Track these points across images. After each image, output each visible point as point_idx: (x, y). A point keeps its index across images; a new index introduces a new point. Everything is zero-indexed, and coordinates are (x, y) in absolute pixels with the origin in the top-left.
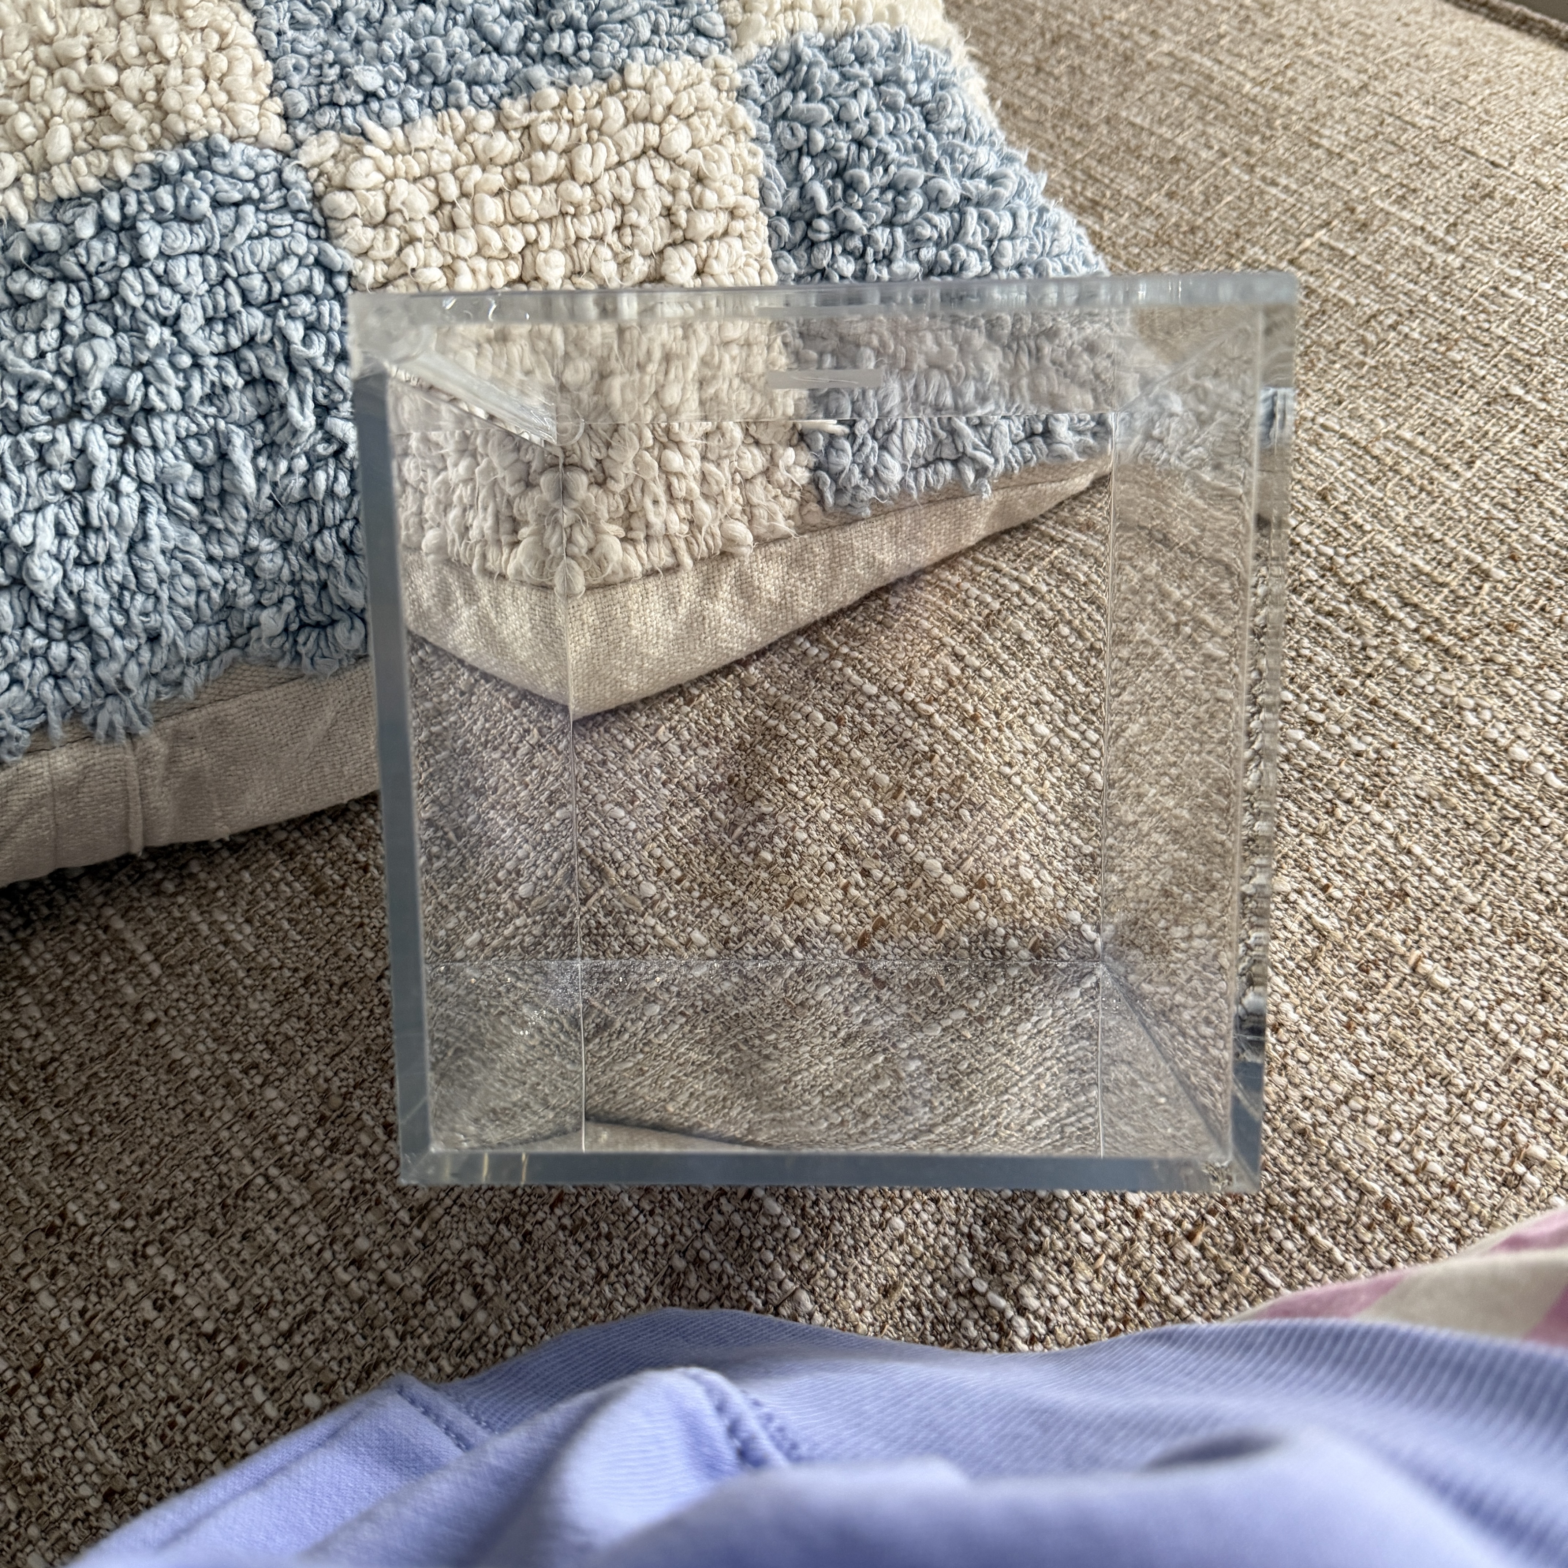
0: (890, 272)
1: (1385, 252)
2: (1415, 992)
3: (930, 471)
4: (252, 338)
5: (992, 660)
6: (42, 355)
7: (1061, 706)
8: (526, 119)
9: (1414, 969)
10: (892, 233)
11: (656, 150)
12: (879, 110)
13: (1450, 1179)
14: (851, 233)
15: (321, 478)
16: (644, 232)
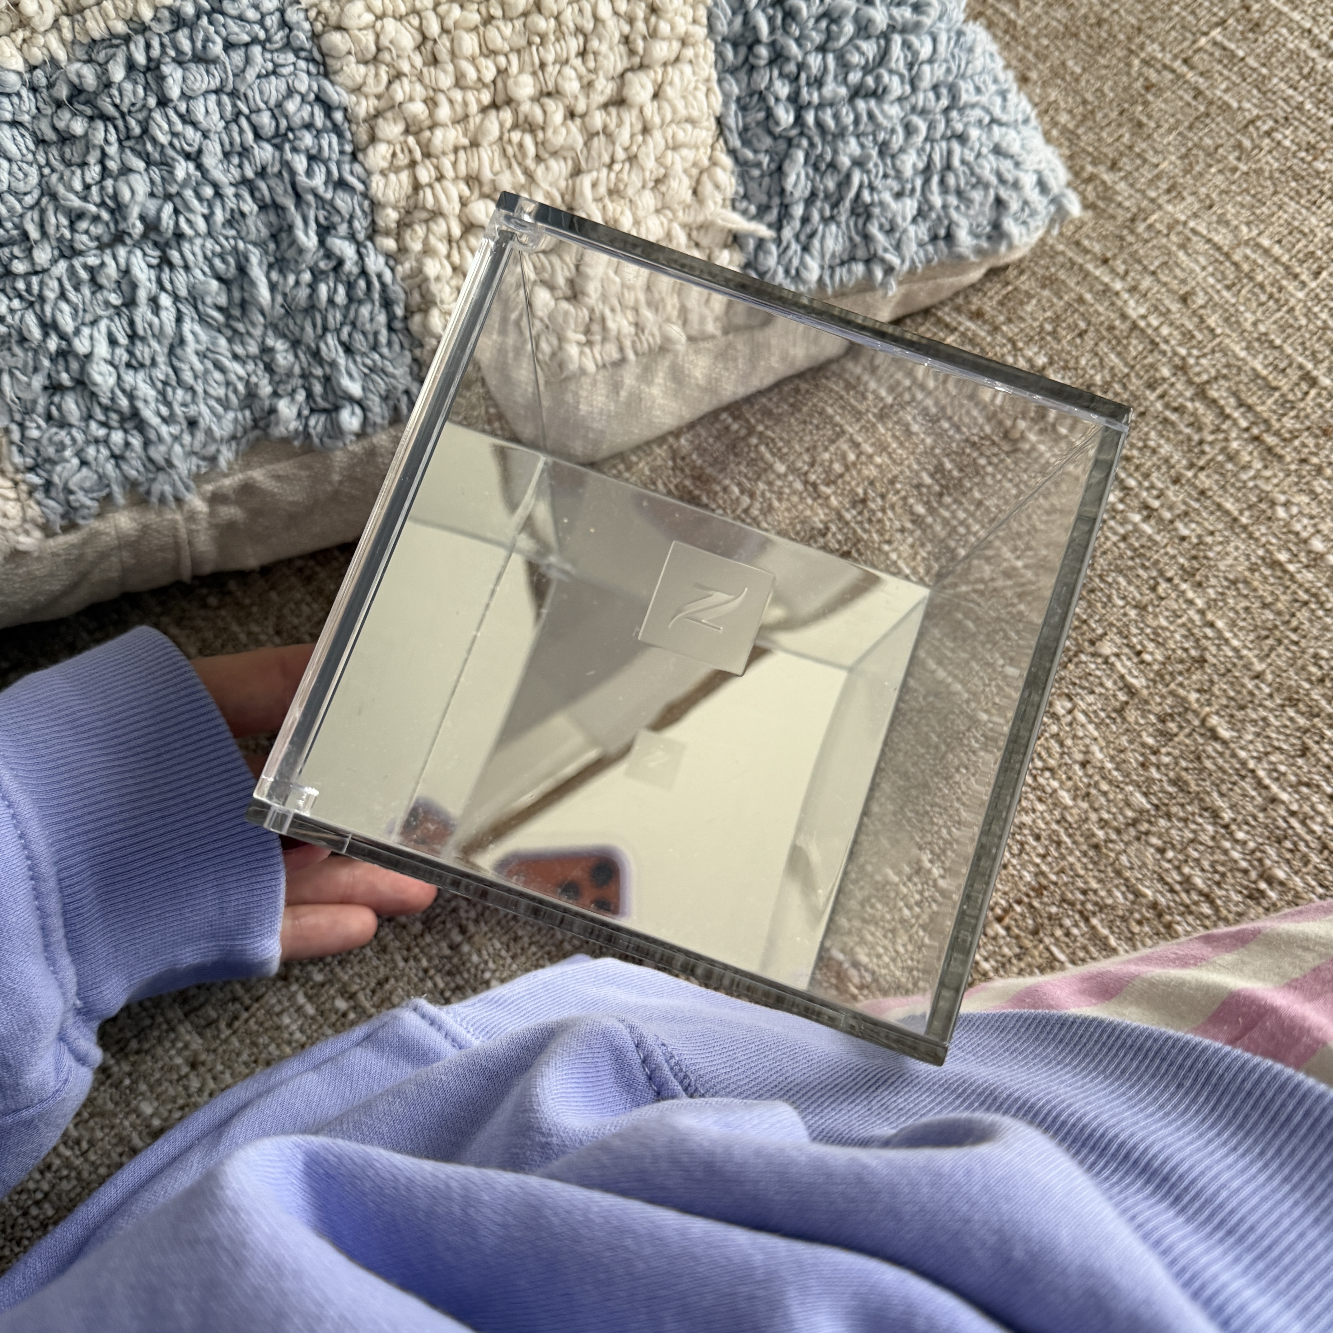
0: (820, 96)
1: (1272, 54)
3: (845, 270)
4: (264, 168)
5: (883, 448)
6: (87, 187)
7: (937, 488)
9: (1203, 722)
10: (824, 59)
13: (1206, 890)
14: (788, 59)
15: (323, 289)
16: (605, 57)
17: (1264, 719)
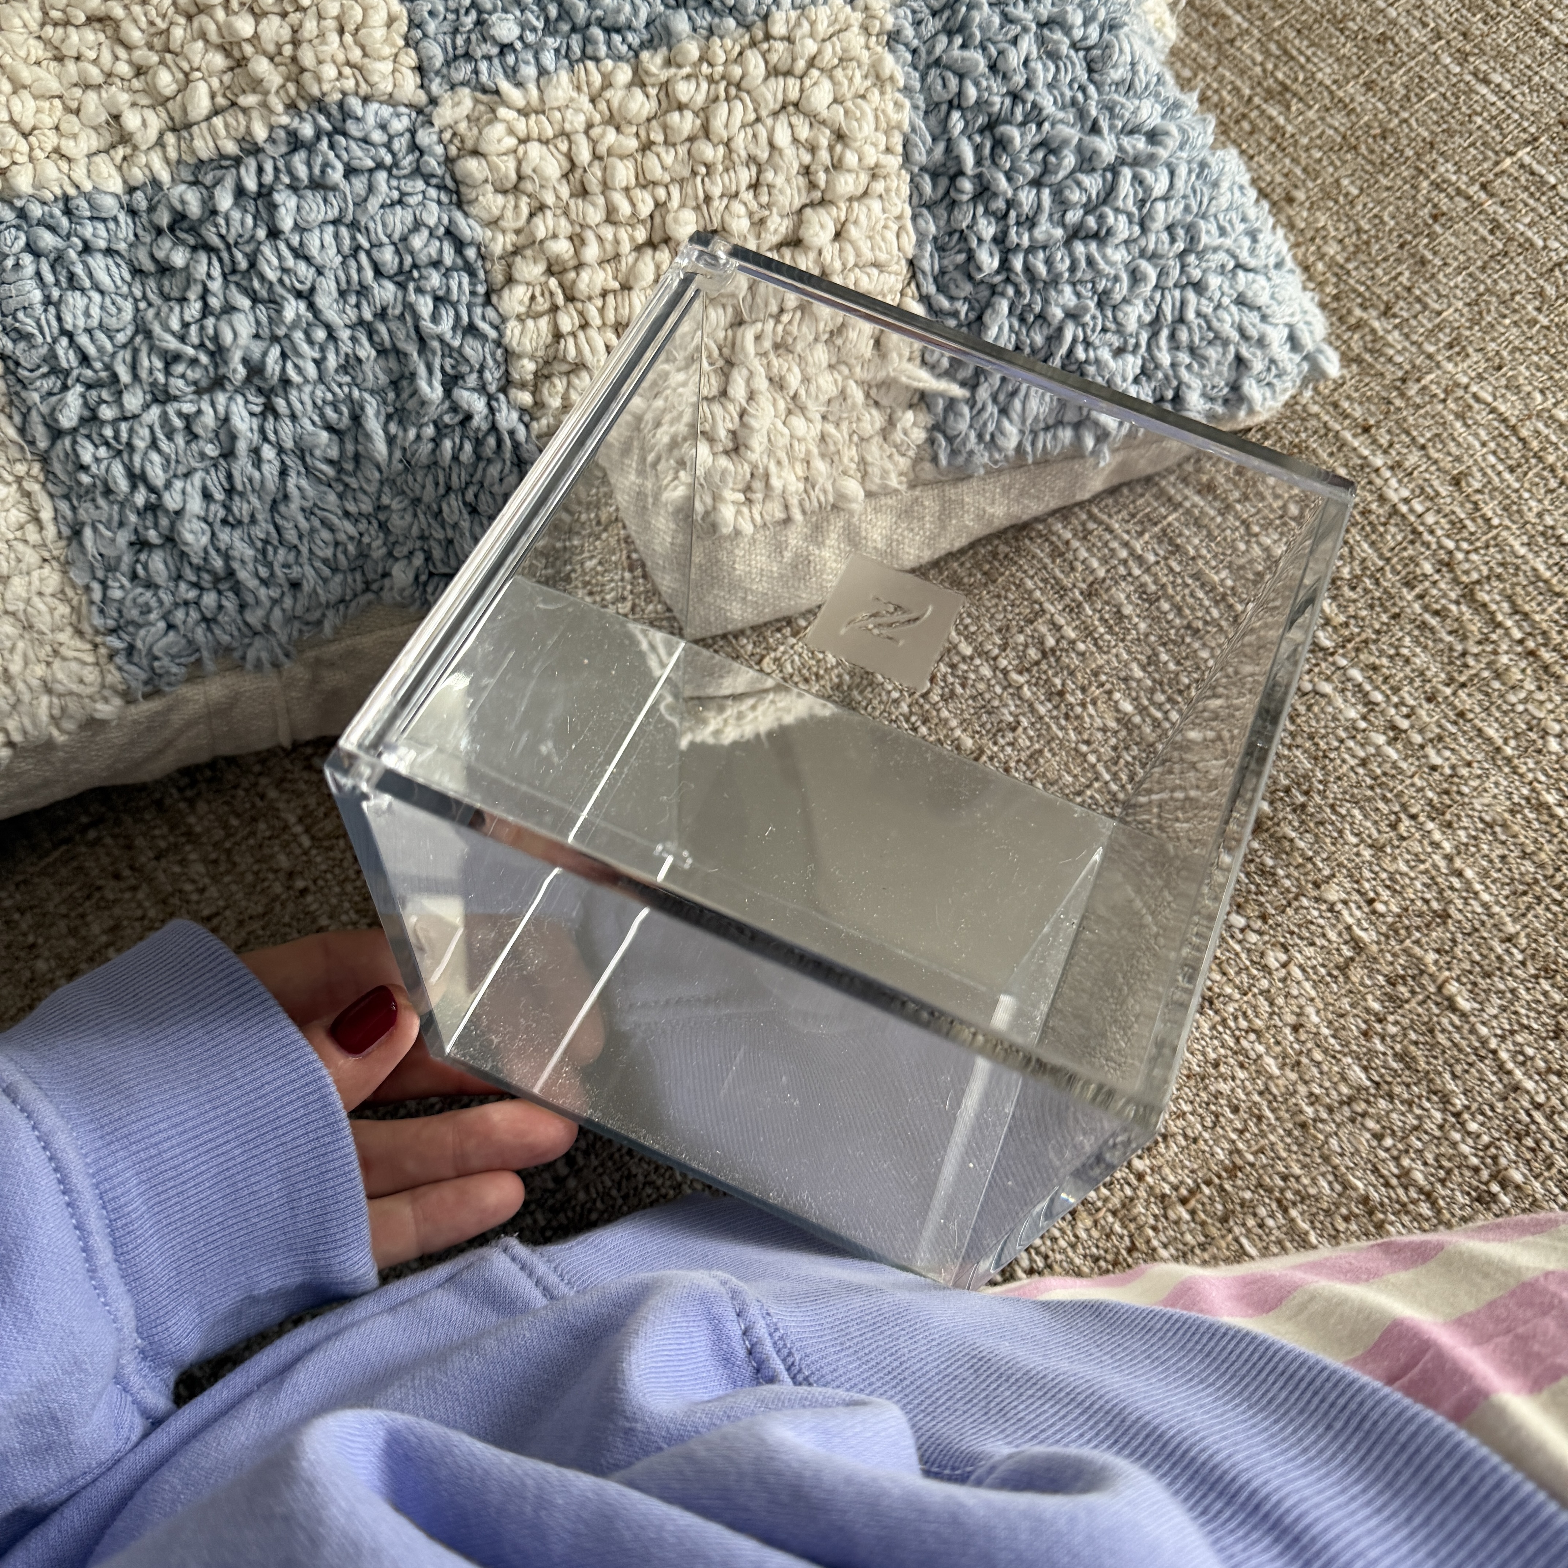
0: (1031, 238)
2: (1436, 1010)
3: (1049, 436)
4: (384, 309)
5: (1088, 632)
6: (186, 325)
7: (1149, 683)
8: (664, 75)
9: (1440, 988)
10: (1038, 195)
11: (796, 105)
12: (1040, 58)
13: (1428, 1188)
14: (995, 195)
15: (447, 445)
16: (781, 192)
17: (1513, 991)
